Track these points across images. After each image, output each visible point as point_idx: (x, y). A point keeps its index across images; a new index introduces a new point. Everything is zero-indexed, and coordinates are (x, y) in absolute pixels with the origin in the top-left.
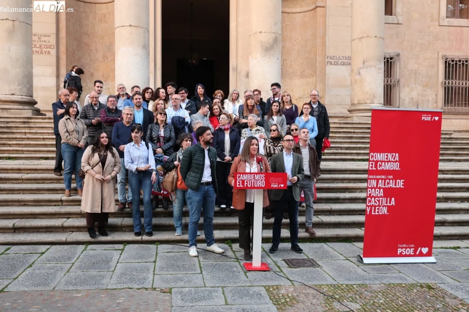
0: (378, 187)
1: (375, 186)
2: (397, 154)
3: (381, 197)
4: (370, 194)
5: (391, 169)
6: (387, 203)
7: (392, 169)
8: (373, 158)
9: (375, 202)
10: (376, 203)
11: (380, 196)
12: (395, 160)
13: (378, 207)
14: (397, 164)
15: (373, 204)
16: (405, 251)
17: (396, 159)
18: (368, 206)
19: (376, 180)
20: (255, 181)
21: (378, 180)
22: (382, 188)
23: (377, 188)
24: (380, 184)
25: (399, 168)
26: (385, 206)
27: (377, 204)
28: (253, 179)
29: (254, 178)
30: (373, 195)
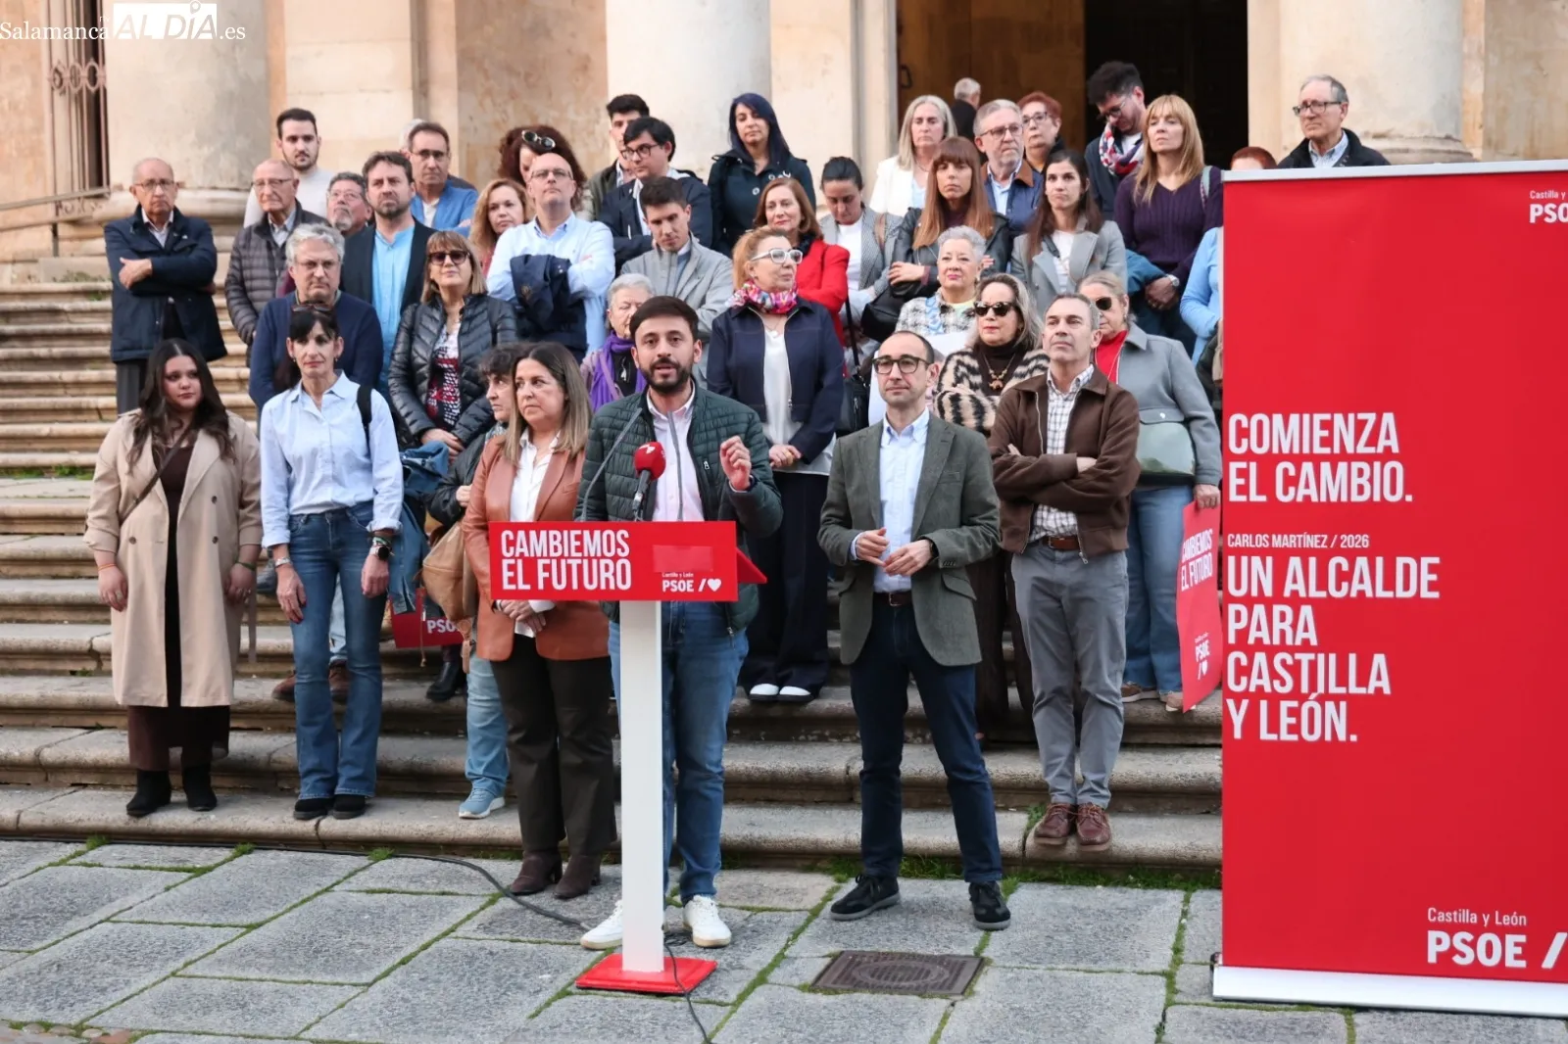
0: (1287, 594)
1: (1268, 592)
2: (1389, 418)
3: (1306, 646)
4: (1242, 634)
5: (1356, 498)
6: (1342, 680)
7: (1365, 498)
8: (1245, 441)
9: (1274, 675)
10: (1277, 683)
11: (1298, 642)
12: (1380, 450)
13: (1294, 704)
14: (1393, 471)
15: (1260, 688)
16: (1473, 945)
17: (1382, 443)
18: (1238, 698)
19: (1269, 560)
20: (586, 562)
21: (1281, 558)
22: (1308, 601)
23: (1278, 597)
24: (1295, 581)
25: (1406, 491)
26: (1337, 698)
27: (1283, 683)
28: (574, 554)
29: (579, 549)
30: (1259, 640)
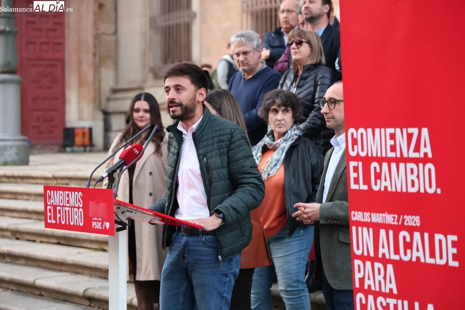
0: (380, 255)
1: (371, 253)
2: (425, 132)
3: (391, 294)
4: (362, 282)
5: (411, 190)
7: (414, 190)
11: (388, 291)
12: (421, 155)
14: (430, 171)
17: (423, 150)
19: (371, 230)
22: (391, 261)
23: (375, 258)
24: (383, 247)
25: (438, 186)
30: (370, 287)
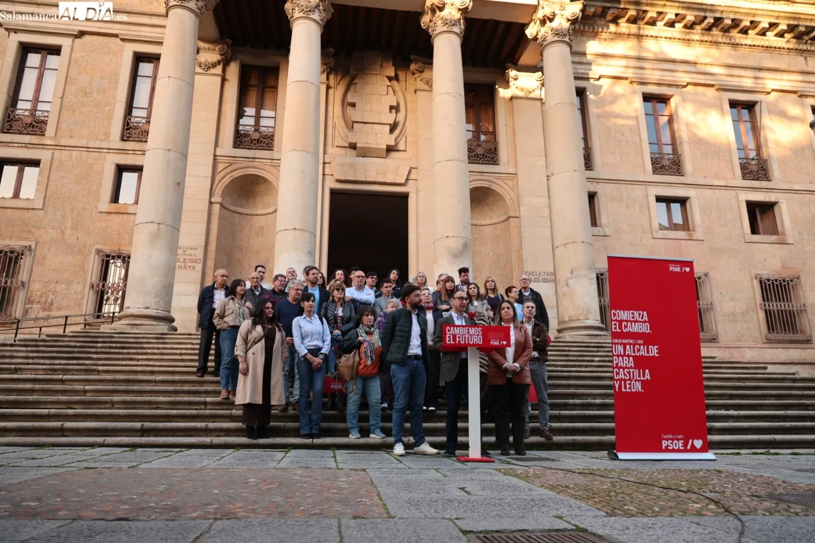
0: (627, 354)
1: (622, 354)
2: (645, 313)
4: (617, 364)
5: (640, 331)
6: (639, 376)
7: (641, 331)
8: (615, 317)
9: (625, 374)
11: (630, 366)
13: (630, 382)
14: (647, 325)
15: (622, 378)
17: (644, 318)
18: (617, 380)
19: (622, 346)
20: (470, 336)
21: (625, 345)
22: (631, 356)
24: (628, 351)
25: (650, 330)
26: (638, 381)
27: (627, 376)
29: (468, 332)
30: (621, 366)
